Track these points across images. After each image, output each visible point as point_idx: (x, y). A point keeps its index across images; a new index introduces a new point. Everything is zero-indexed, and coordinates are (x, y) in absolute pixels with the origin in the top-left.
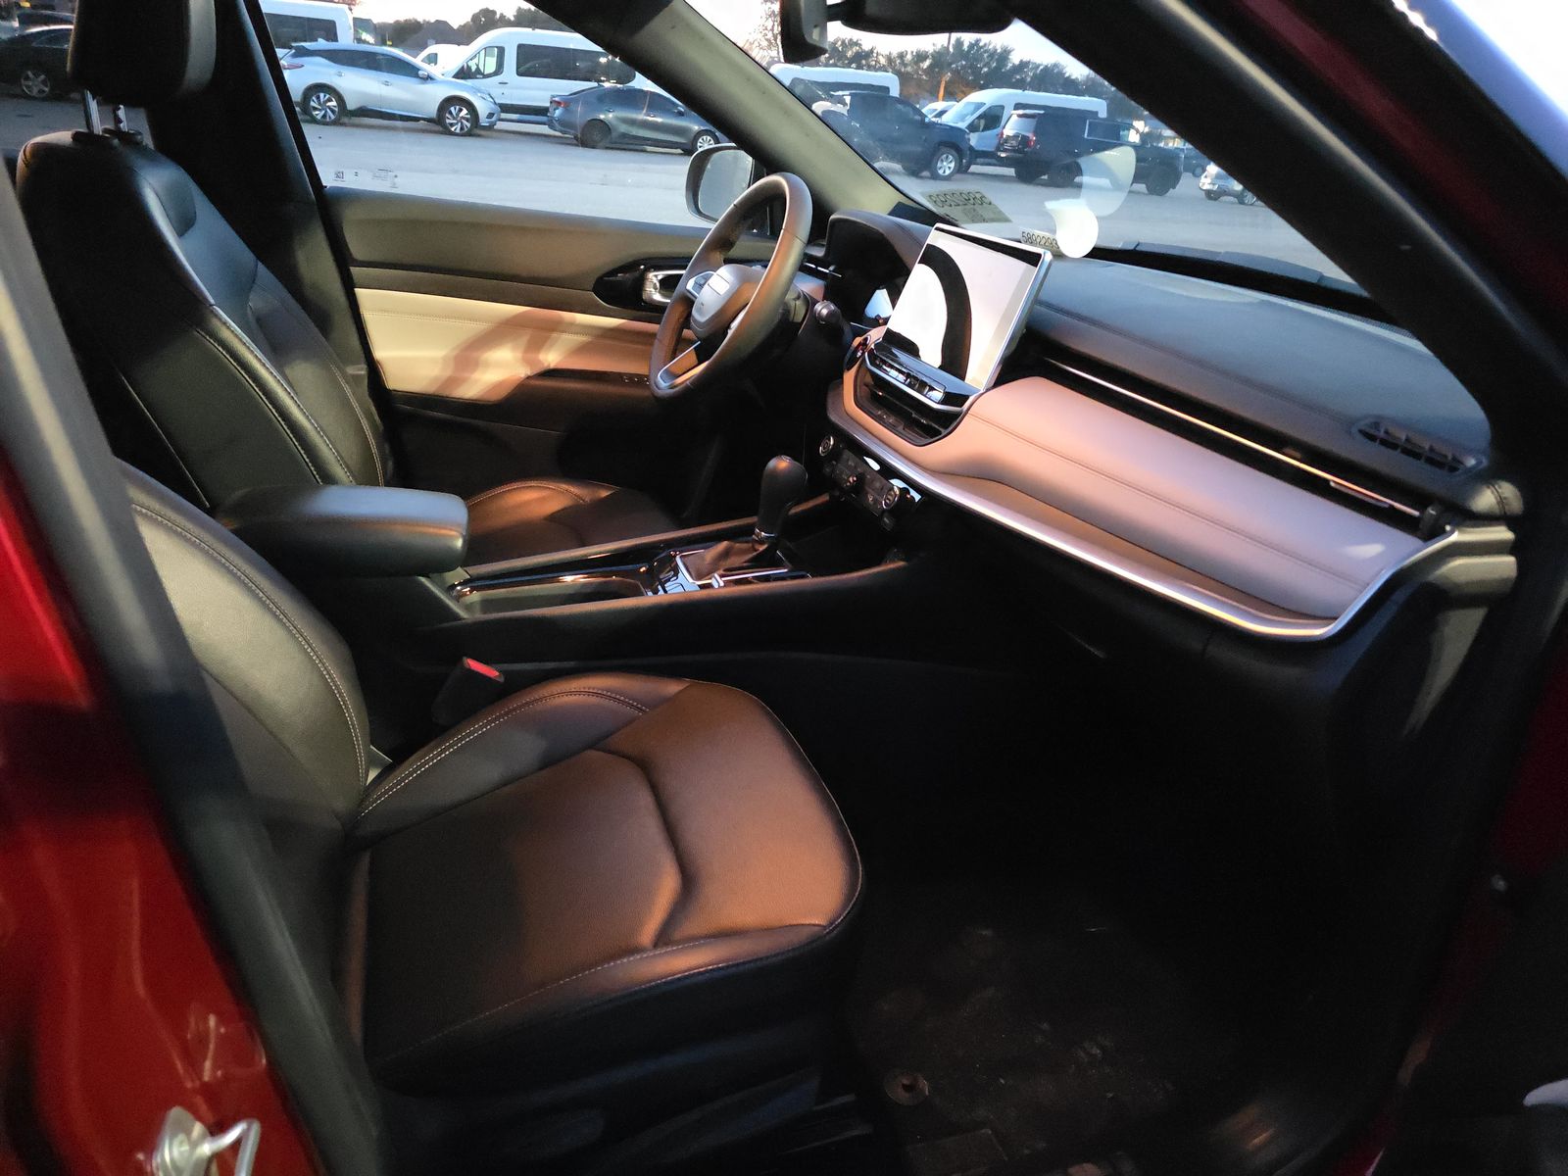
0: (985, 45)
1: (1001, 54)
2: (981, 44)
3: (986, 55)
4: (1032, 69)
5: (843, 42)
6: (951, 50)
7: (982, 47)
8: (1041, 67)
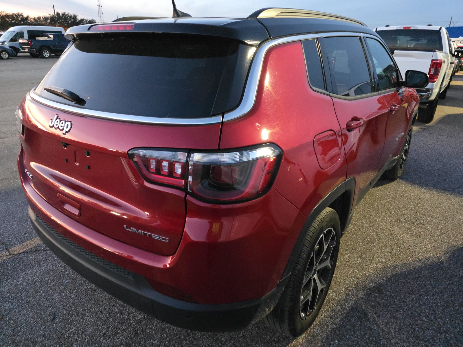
0: (67, 14)
1: (73, 17)
2: (66, 14)
3: (68, 18)
4: (85, 21)
5: (16, 15)
6: (56, 16)
7: (66, 15)
8: (88, 21)
